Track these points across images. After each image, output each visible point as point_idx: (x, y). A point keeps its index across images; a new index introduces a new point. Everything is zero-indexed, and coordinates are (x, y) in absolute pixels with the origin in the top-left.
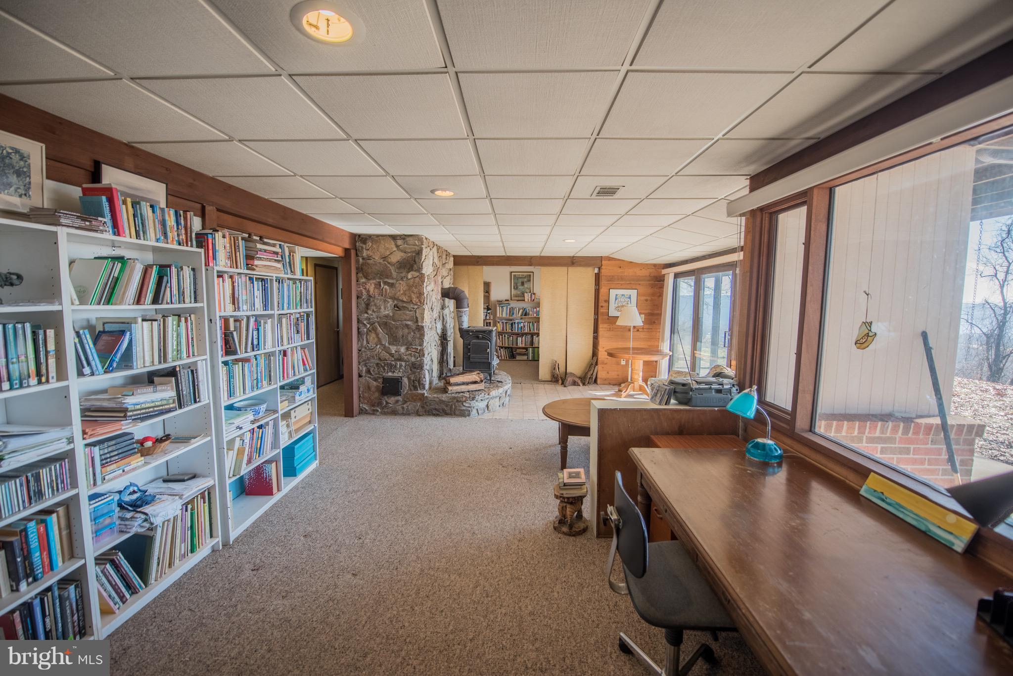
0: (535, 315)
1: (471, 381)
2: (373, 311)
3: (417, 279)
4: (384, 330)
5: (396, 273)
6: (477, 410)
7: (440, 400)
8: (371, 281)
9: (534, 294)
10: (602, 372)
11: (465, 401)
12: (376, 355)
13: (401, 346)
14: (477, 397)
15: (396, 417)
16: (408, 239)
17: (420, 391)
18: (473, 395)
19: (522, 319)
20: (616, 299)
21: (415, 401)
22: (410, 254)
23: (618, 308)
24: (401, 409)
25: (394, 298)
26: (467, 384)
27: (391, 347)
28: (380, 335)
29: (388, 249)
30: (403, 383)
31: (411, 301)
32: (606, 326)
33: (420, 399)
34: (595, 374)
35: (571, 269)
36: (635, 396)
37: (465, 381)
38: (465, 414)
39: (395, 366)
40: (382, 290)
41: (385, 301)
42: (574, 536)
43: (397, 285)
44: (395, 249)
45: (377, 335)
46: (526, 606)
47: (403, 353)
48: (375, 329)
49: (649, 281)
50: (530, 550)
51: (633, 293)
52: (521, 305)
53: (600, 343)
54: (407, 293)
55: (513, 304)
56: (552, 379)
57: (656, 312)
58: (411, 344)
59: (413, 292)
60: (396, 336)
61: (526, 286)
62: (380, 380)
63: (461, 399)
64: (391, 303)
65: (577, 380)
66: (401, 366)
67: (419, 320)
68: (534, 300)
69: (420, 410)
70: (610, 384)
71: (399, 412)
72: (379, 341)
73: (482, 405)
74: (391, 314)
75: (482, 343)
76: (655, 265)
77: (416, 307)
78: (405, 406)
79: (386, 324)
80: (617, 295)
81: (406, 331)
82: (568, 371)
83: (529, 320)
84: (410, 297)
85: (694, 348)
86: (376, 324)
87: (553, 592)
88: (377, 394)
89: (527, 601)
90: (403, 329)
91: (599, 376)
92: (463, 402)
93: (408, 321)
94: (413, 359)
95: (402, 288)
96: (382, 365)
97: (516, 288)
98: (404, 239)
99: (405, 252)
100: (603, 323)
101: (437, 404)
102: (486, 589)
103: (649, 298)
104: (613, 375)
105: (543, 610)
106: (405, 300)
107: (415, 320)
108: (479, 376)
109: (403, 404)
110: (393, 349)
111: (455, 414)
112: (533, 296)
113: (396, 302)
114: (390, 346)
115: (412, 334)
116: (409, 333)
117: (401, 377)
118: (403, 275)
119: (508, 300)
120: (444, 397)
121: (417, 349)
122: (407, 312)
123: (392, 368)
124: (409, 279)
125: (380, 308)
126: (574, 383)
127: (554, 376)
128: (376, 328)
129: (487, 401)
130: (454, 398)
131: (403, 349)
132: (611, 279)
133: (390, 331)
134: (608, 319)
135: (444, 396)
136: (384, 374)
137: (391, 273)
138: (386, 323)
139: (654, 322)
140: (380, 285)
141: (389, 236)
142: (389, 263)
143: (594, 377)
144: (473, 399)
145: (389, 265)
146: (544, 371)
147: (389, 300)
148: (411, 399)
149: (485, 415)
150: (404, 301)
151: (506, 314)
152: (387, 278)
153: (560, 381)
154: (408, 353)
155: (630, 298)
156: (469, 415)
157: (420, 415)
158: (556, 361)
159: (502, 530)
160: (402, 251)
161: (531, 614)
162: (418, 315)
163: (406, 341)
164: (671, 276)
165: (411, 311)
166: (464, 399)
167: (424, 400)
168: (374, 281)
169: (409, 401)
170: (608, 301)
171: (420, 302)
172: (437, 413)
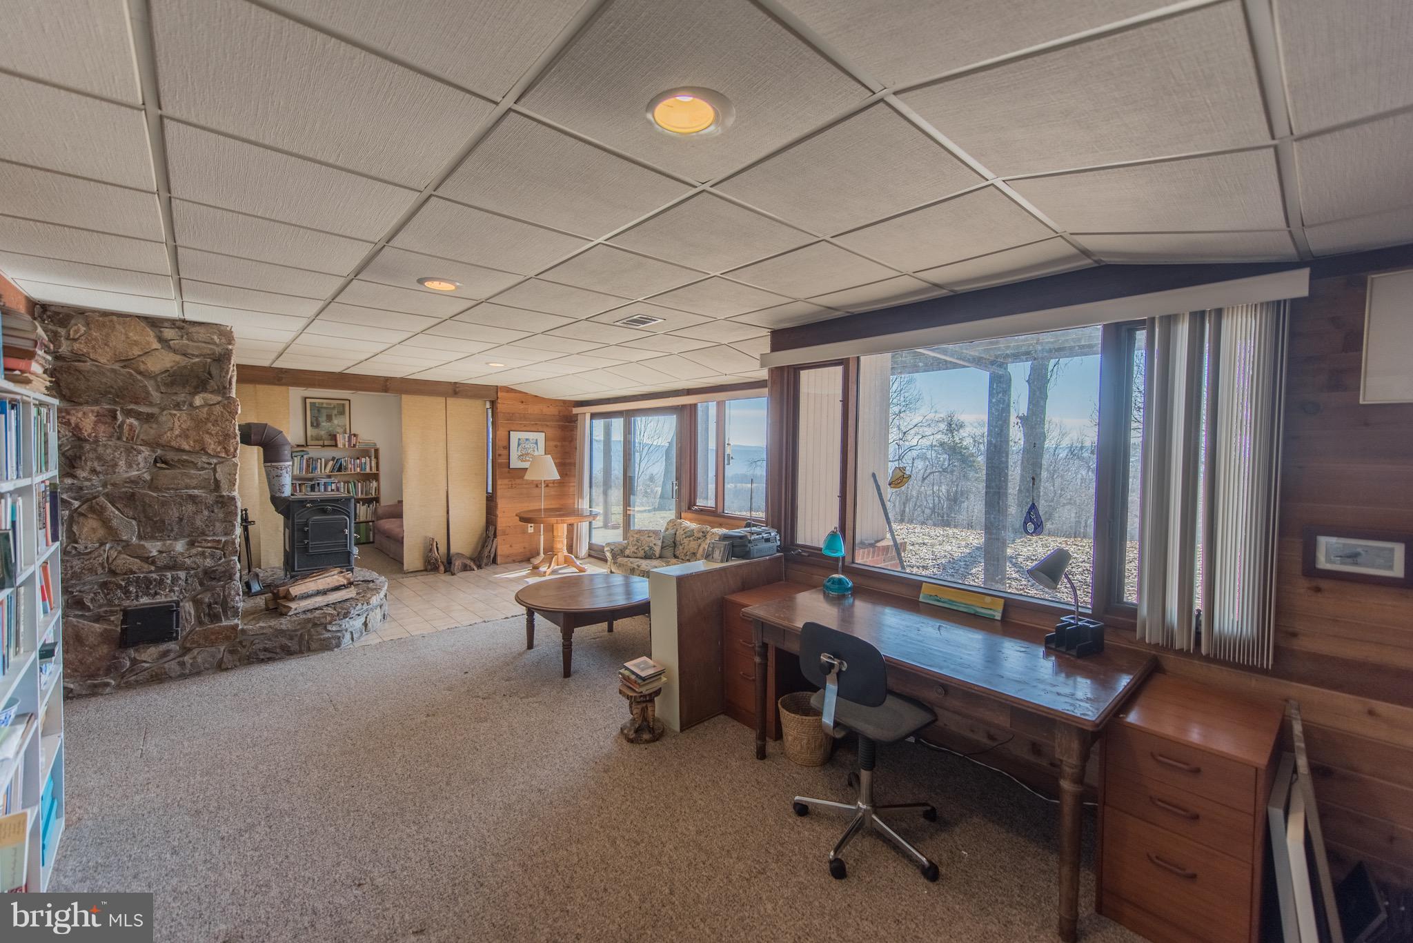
0: (358, 470)
1: (332, 585)
2: (93, 471)
3: (218, 409)
4: (126, 510)
5: (159, 394)
6: (352, 633)
7: (276, 630)
8: (86, 408)
9: (355, 435)
10: (502, 546)
11: (330, 623)
12: (102, 565)
13: (176, 539)
14: (352, 612)
15: (166, 685)
16: (193, 329)
17: (225, 623)
18: (342, 608)
19: (329, 477)
20: (519, 445)
21: (212, 644)
22: (197, 360)
23: (521, 458)
24: (177, 668)
25: (153, 444)
26: (324, 592)
27: (148, 545)
28: (115, 523)
29: (136, 343)
30: (182, 614)
31: (203, 449)
32: (506, 481)
33: (227, 638)
34: (493, 550)
35: (450, 401)
36: (560, 572)
37: (321, 587)
38: (327, 646)
39: (161, 582)
40: (121, 426)
41: (129, 451)
42: (657, 740)
43: (163, 419)
44: (156, 345)
45: (106, 523)
46: (687, 829)
47: (182, 554)
48: (99, 512)
49: (557, 421)
50: (628, 774)
51: (541, 437)
52: (329, 453)
53: (499, 506)
54: (192, 434)
55: (313, 452)
56: (425, 566)
57: (568, 461)
58: (203, 534)
59: (210, 434)
60: (163, 522)
61: (336, 422)
62: (117, 618)
63: (323, 620)
64: (145, 455)
65: (468, 562)
66: (175, 580)
67: (224, 485)
68: (354, 446)
69: (228, 657)
70: (514, 561)
71: (173, 675)
72: (112, 533)
73: (358, 623)
74: (147, 477)
75: (336, 519)
76: (564, 402)
77: (215, 461)
78: (186, 658)
79: (131, 497)
80: (519, 439)
81: (190, 508)
82: (453, 550)
83: (346, 479)
84: (200, 441)
85: (627, 503)
86: (102, 499)
87: (695, 802)
88: (104, 650)
89: (682, 823)
90: (181, 505)
91: (499, 552)
92: (326, 624)
93: (194, 488)
94: (209, 562)
95: (177, 424)
96: (120, 586)
97: (316, 425)
98: (181, 328)
99: (185, 355)
100: (501, 478)
101: (270, 640)
102: (627, 837)
103: (559, 444)
104: (518, 548)
105: (706, 823)
106: (187, 448)
107: (213, 487)
108: (344, 577)
109: (183, 655)
110: (153, 548)
111: (309, 650)
112: (354, 440)
113: (159, 452)
114: (142, 543)
115: (206, 513)
116: (198, 512)
117: (177, 603)
118: (181, 397)
119: (302, 446)
120: (284, 623)
121: (219, 541)
122: (192, 472)
123: (147, 586)
124: (197, 407)
125: (116, 465)
126: (465, 568)
127: (429, 562)
128: (103, 508)
129: (365, 615)
130: (309, 620)
131: (180, 546)
132: (511, 417)
133: (144, 511)
134: (509, 472)
135: (283, 620)
136: (126, 603)
137: (148, 393)
138: (133, 495)
139: (566, 474)
140: (115, 418)
141: (138, 317)
142: (140, 373)
143: (492, 556)
144: (346, 615)
145: (139, 377)
146: (412, 556)
147: (142, 448)
148: (201, 641)
149: (362, 639)
150: (183, 451)
151: (301, 469)
152: (136, 403)
153: (442, 568)
154: (194, 551)
155: (536, 443)
156: (338, 646)
157: (227, 669)
158: (433, 539)
159: (572, 770)
160: (175, 351)
161: (699, 832)
162: (219, 476)
163: (187, 530)
164: (588, 416)
165: (203, 469)
166: (329, 618)
167: (236, 637)
168: (96, 408)
169: (199, 646)
170: (508, 447)
171: (227, 452)
172: (268, 655)
